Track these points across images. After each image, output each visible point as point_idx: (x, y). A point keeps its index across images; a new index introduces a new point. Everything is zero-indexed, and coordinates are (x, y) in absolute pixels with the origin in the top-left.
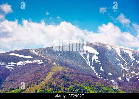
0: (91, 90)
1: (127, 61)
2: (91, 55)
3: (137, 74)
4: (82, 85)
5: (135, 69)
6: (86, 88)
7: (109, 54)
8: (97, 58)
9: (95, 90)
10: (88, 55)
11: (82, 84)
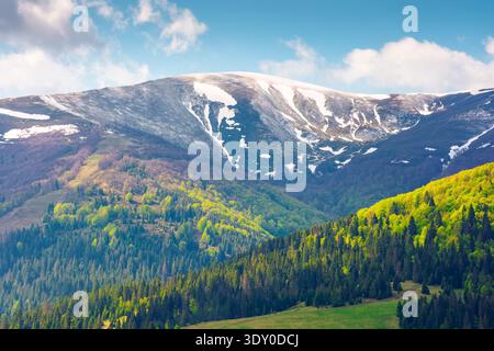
0: (206, 198)
1: (312, 120)
2: (215, 106)
3: (336, 153)
4: (181, 188)
5: (332, 139)
6: (191, 194)
7: (265, 104)
8: (232, 114)
9: (217, 199)
10: (207, 106)
11: (183, 183)
